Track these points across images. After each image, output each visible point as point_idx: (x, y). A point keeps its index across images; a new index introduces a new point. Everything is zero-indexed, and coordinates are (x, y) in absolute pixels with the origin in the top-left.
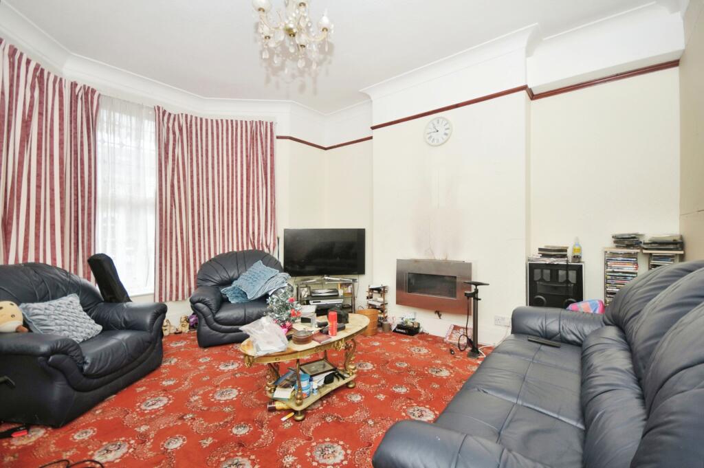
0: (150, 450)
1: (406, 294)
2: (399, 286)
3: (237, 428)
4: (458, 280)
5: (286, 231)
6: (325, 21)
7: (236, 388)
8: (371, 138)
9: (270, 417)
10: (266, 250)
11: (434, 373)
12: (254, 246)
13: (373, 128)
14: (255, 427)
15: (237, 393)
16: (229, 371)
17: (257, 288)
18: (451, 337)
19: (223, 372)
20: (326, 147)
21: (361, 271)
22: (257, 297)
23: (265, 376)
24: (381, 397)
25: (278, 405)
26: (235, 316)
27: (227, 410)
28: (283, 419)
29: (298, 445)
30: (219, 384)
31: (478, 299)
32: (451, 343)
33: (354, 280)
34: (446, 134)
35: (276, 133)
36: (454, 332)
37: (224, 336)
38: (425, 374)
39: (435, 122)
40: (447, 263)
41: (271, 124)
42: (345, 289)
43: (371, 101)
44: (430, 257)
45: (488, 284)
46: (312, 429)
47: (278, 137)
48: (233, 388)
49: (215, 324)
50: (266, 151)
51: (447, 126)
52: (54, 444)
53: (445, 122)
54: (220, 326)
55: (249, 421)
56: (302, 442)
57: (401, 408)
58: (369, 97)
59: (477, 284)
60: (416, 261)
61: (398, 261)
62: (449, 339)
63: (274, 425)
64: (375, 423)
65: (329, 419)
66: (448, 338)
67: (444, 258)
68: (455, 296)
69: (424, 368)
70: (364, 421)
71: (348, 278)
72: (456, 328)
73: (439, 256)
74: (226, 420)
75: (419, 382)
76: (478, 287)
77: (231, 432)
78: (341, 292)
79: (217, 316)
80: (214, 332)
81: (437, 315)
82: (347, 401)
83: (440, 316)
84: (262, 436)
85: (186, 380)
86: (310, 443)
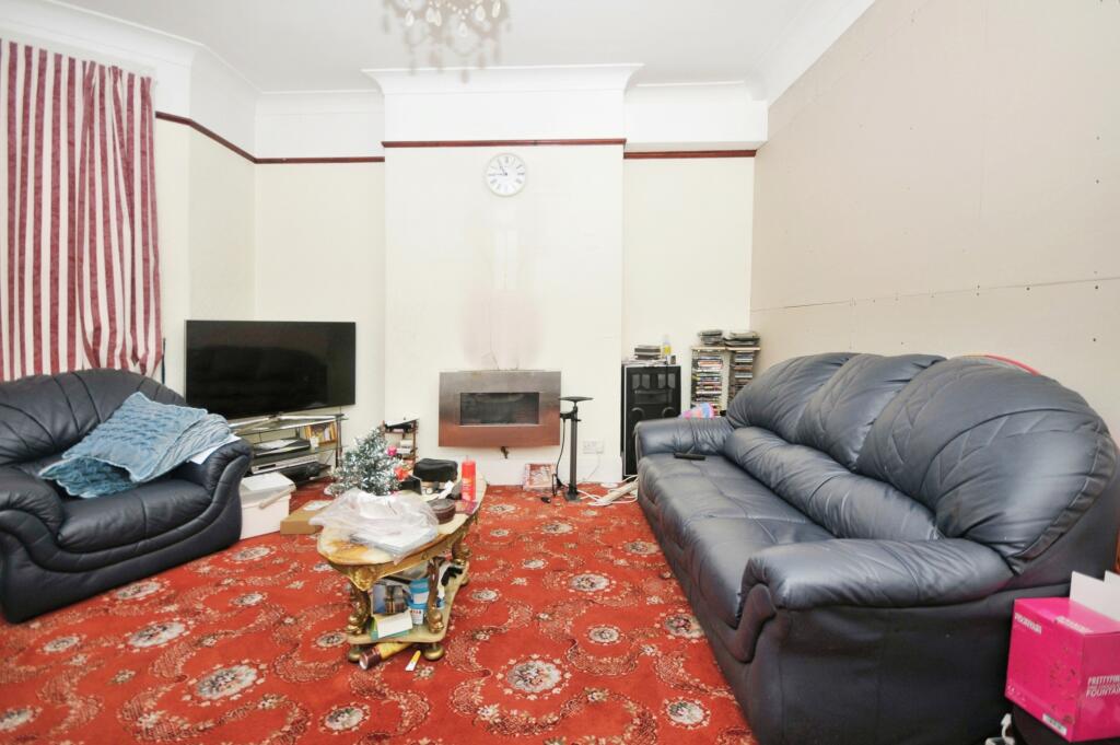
1: (456, 428)
2: (445, 415)
3: (334, 719)
4: (541, 399)
5: (193, 328)
7: (240, 664)
8: (381, 160)
9: (378, 675)
10: (134, 368)
11: (553, 532)
12: (93, 354)
13: (386, 145)
14: (367, 702)
15: (254, 671)
16: (171, 643)
18: (531, 481)
19: (156, 652)
20: (257, 156)
21: (348, 398)
22: (158, 475)
23: (281, 622)
24: (521, 581)
25: (384, 650)
26: (121, 522)
27: (269, 703)
28: (411, 667)
29: (479, 689)
30: (179, 671)
31: (577, 420)
32: (533, 490)
33: (339, 417)
34: (519, 181)
35: (159, 105)
36: (533, 473)
37: (84, 579)
38: (542, 536)
39: (503, 160)
40: (512, 376)
41: (145, 84)
42: (321, 434)
43: (383, 96)
44: (490, 367)
45: (591, 399)
46: (473, 660)
47: (160, 115)
48: (227, 665)
49: (59, 554)
50: (131, 140)
51: (521, 170)
53: (518, 163)
54: (75, 556)
55: (345, 701)
56: (482, 682)
57: (560, 585)
58: (373, 84)
59: (575, 400)
60: (474, 374)
61: (443, 376)
62: (531, 484)
63: (406, 684)
64: (550, 615)
65: (481, 636)
66: (528, 483)
67: (514, 367)
68: (537, 423)
69: (533, 528)
70: (533, 619)
72: (534, 467)
73: (505, 364)
74: (291, 720)
75: (545, 546)
76: (578, 404)
77: (330, 731)
78: (314, 442)
79: (68, 530)
81: (502, 455)
82: (480, 605)
83: (506, 453)
84: (403, 707)
85: (63, 699)
86: (494, 678)
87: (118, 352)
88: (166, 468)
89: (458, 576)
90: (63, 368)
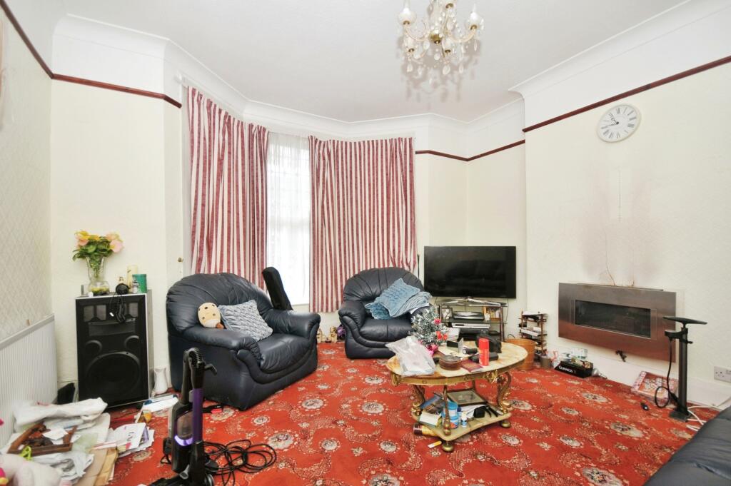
0: (311, 446)
1: (573, 327)
2: (563, 314)
3: (385, 444)
4: (652, 314)
5: (426, 248)
6: (474, 18)
7: (382, 404)
8: (523, 142)
9: (417, 440)
10: (406, 268)
11: (619, 431)
12: (394, 264)
13: (526, 130)
14: (402, 447)
15: (383, 409)
16: (374, 385)
17: (399, 306)
18: (641, 387)
19: (368, 386)
20: (468, 157)
21: (511, 294)
22: (398, 315)
23: (409, 397)
24: (546, 446)
25: (424, 430)
26: (378, 332)
27: (375, 423)
28: (431, 446)
29: (448, 478)
30: (366, 396)
31: (687, 342)
32: (642, 395)
33: (503, 305)
34: (630, 126)
35: (416, 148)
36: (647, 381)
37: (368, 350)
38: (605, 430)
39: (614, 112)
40: (634, 291)
41: (410, 139)
42: (492, 314)
43: (523, 100)
44: (610, 283)
45: (705, 323)
46: (462, 464)
47: (417, 153)
48: (379, 402)
49: (360, 337)
50: (406, 168)
51: (633, 115)
52: (240, 424)
53: (629, 110)
54: (365, 340)
55: (395, 440)
56: (454, 477)
57: (573, 465)
58: (517, 95)
59: (685, 322)
60: (587, 286)
61: (561, 285)
62: (639, 389)
63: (422, 451)
64: (539, 476)
65: (481, 458)
66: (637, 388)
67: (630, 284)
68: (649, 336)
69: (603, 420)
70: (524, 470)
71: (495, 302)
72: (649, 376)
73: (621, 281)
74: (374, 434)
75: (597, 437)
76: (688, 326)
77: (380, 447)
78: (487, 317)
79: (362, 330)
80: (360, 345)
81: (619, 357)
82: (501, 442)
83: (623, 358)
84: (410, 459)
85: (337, 387)
86: (462, 480)
87: (401, 260)
88: (401, 313)
89: (493, 416)
90: (386, 266)
